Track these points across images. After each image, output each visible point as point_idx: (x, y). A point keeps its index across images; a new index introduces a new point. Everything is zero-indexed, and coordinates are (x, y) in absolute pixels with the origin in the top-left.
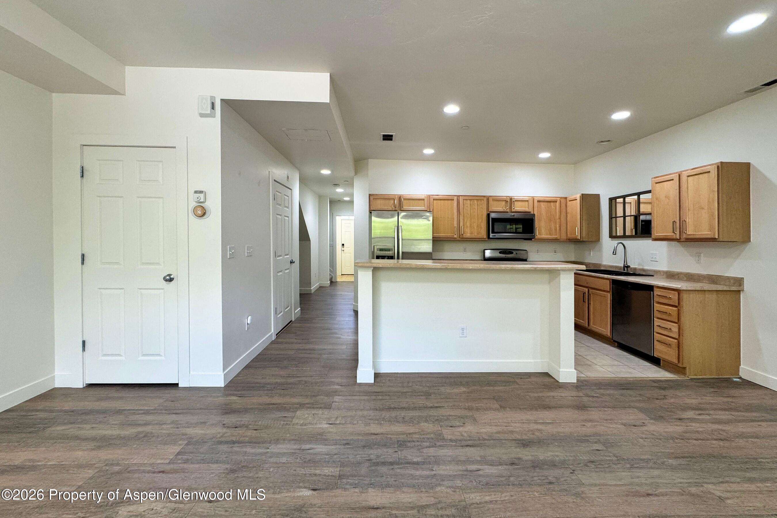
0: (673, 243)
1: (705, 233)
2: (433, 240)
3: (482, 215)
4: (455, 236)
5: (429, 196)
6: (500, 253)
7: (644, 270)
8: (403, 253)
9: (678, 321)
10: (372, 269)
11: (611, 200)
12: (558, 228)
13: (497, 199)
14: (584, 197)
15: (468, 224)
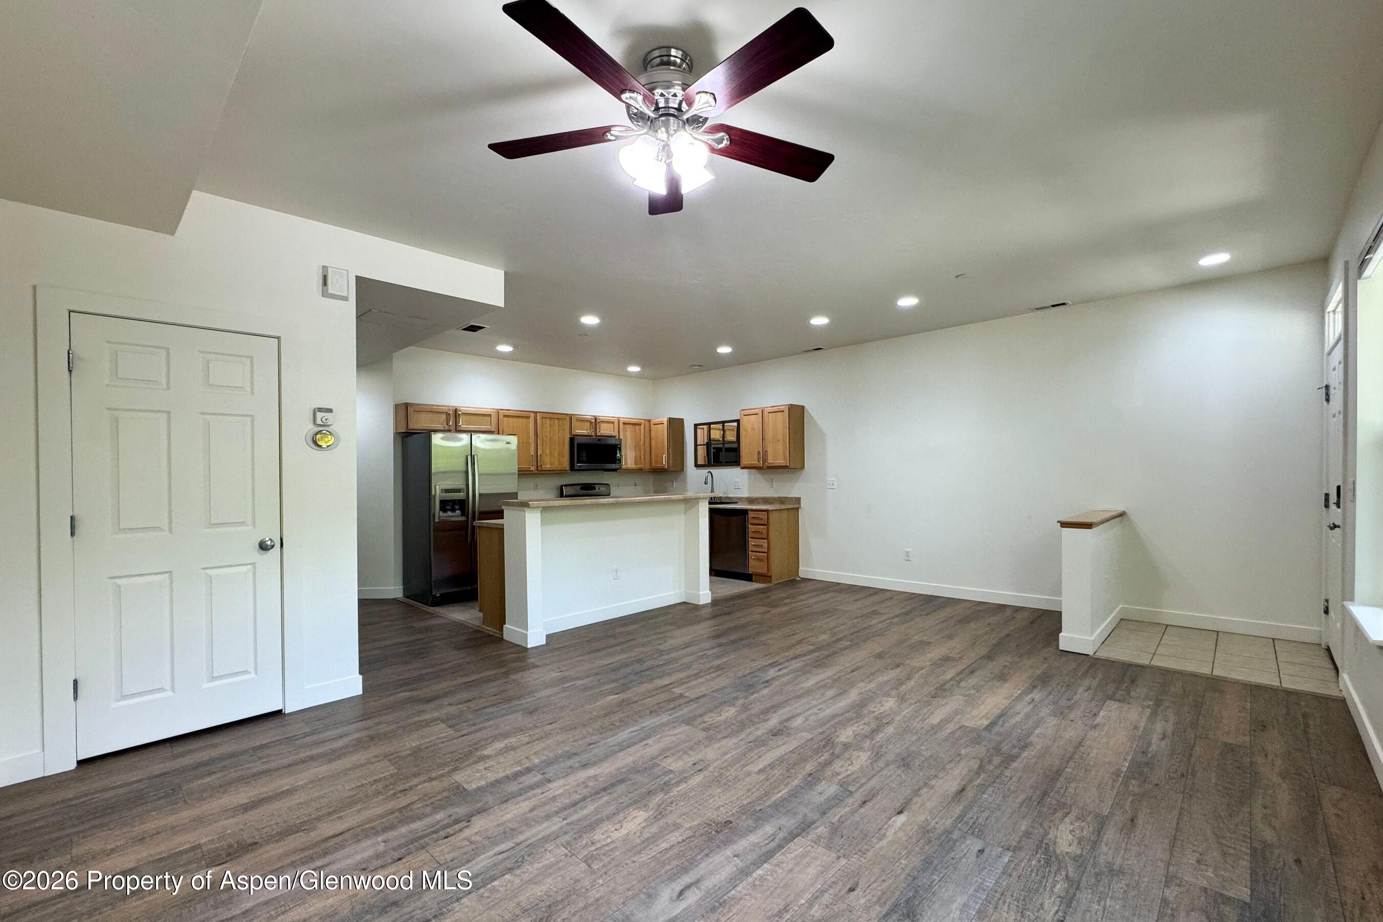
0: (753, 471)
1: (780, 462)
2: (519, 474)
3: (564, 439)
4: (532, 468)
5: (498, 411)
6: (581, 489)
7: (728, 498)
8: (480, 495)
9: (767, 538)
10: (541, 509)
11: (696, 426)
12: (642, 457)
13: (582, 420)
14: (671, 420)
15: (548, 452)
